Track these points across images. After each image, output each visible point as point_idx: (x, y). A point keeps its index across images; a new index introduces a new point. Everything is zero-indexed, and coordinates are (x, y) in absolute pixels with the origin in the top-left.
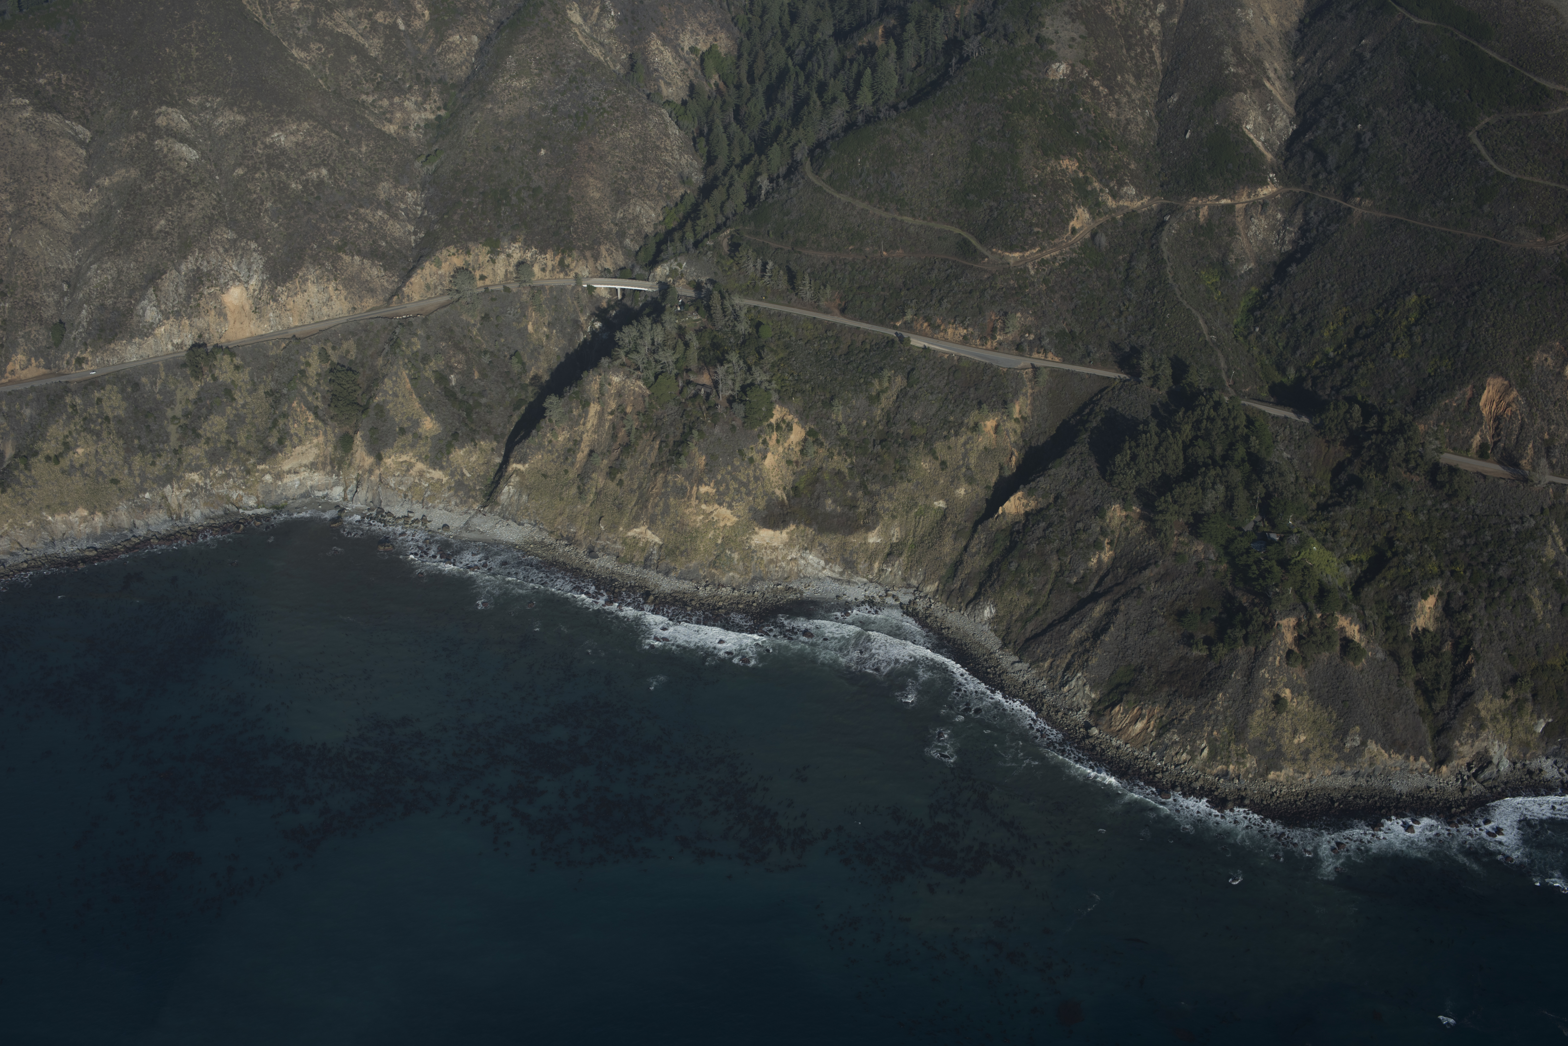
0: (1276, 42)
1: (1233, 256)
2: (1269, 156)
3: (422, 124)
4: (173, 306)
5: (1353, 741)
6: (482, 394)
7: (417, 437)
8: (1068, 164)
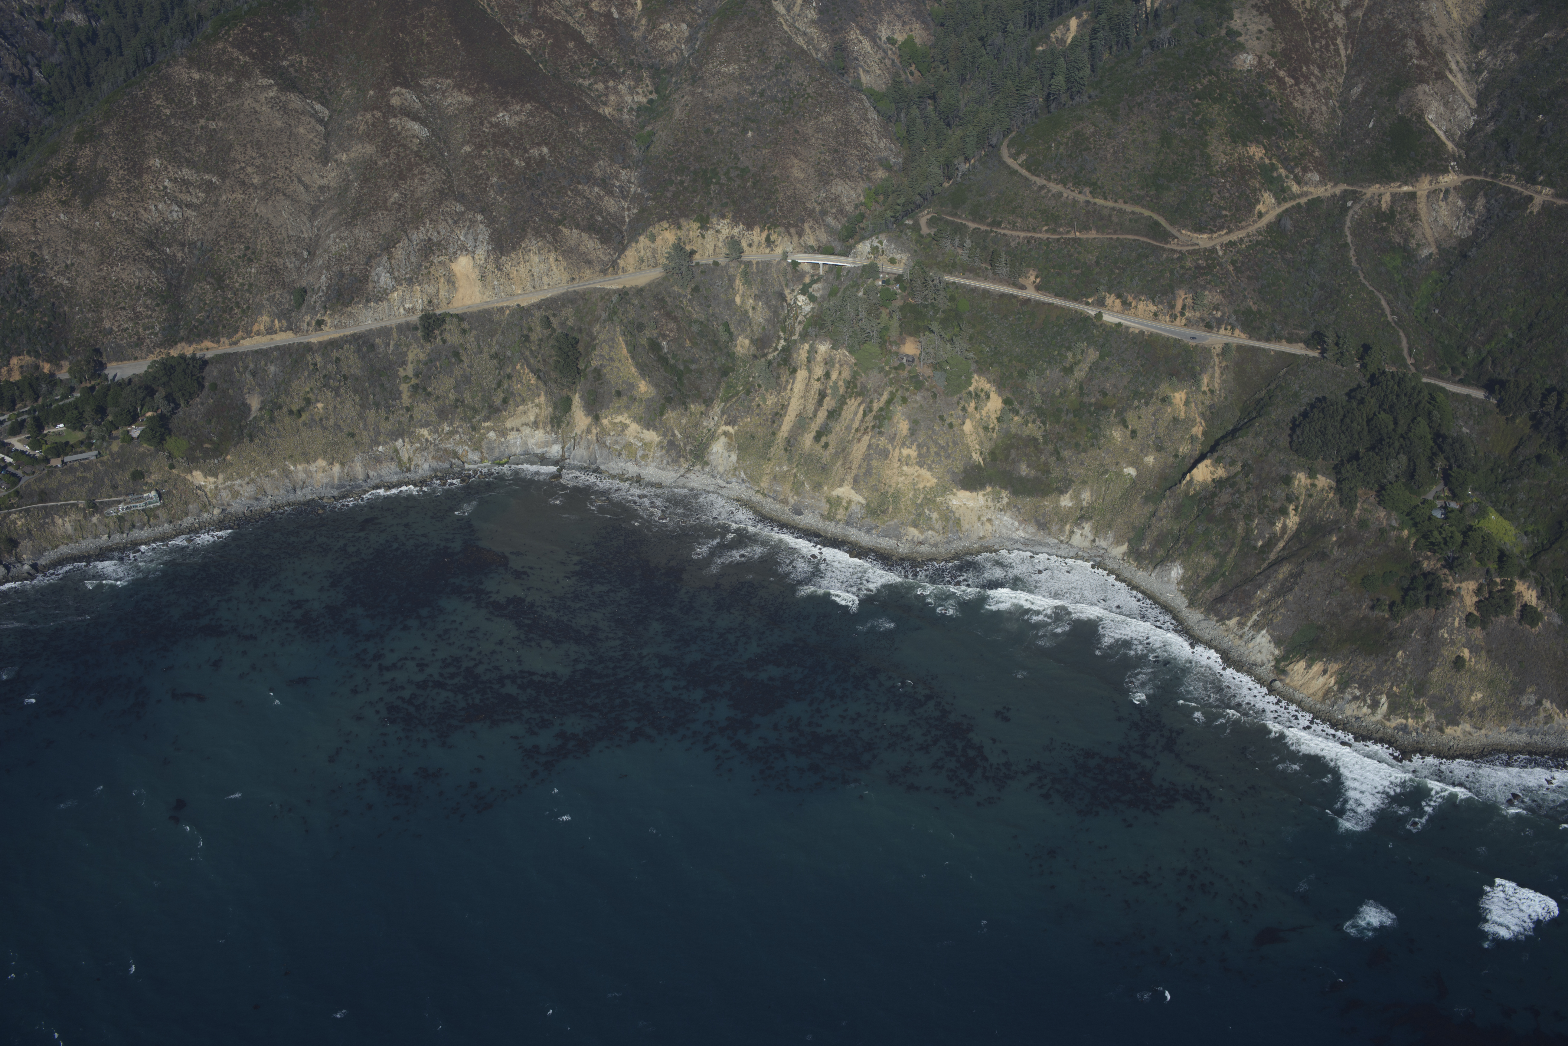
0: (1458, 36)
1: (1414, 241)
2: (1450, 146)
3: (635, 107)
4: (406, 273)
5: (1528, 700)
6: (693, 361)
7: (633, 399)
8: (1256, 152)
